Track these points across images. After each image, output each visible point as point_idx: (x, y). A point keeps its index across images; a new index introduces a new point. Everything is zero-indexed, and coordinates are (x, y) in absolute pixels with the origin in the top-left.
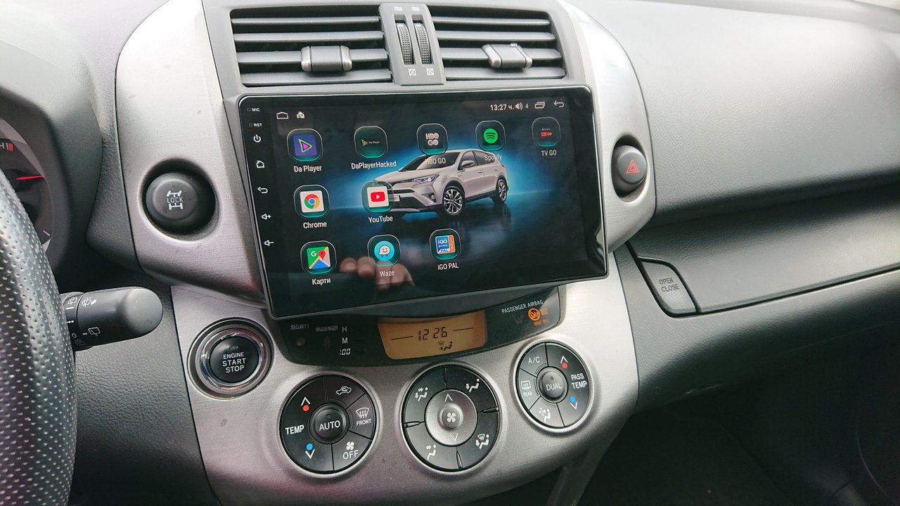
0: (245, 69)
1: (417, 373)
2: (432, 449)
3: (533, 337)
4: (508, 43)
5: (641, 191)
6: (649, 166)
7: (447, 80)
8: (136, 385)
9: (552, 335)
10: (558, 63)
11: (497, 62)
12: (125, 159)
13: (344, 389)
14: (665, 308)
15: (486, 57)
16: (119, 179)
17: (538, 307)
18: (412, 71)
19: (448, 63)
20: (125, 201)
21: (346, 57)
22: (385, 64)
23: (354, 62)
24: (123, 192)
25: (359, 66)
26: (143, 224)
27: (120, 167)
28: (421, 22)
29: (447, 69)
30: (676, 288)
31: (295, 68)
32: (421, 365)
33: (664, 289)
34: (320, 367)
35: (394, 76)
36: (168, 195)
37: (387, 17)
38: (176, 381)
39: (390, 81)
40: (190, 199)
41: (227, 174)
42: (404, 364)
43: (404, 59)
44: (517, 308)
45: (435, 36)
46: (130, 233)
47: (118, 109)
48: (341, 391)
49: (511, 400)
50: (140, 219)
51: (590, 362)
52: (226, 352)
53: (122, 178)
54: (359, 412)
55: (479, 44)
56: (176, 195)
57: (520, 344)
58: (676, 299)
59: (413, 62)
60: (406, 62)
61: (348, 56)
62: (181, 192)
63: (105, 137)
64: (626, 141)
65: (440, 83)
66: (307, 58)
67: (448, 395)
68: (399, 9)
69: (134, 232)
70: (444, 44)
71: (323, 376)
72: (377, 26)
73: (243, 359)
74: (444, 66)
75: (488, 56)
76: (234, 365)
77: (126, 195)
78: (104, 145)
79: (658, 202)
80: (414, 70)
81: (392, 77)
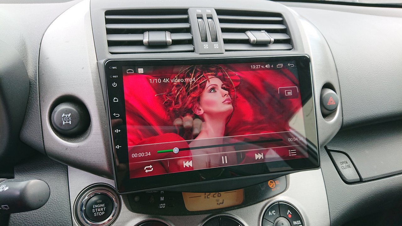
0: (111, 44)
1: (204, 220)
3: (271, 199)
4: (259, 30)
5: (335, 114)
7: (226, 51)
9: (282, 197)
10: (288, 42)
11: (254, 41)
12: (41, 94)
14: (344, 178)
15: (248, 38)
16: (38, 105)
18: (206, 46)
19: (226, 41)
20: (40, 118)
21: (168, 38)
22: (190, 42)
23: (173, 40)
24: (39, 112)
25: (176, 42)
26: (49, 132)
27: (38, 98)
28: (211, 18)
29: (225, 44)
30: (349, 167)
31: (139, 43)
32: (206, 216)
33: (343, 168)
35: (196, 49)
36: (63, 116)
37: (192, 16)
39: (193, 51)
40: (75, 118)
41: (97, 105)
43: (201, 39)
45: (219, 26)
46: (42, 137)
47: (40, 66)
50: (47, 129)
51: (304, 214)
52: (95, 203)
53: (39, 105)
55: (243, 31)
56: (68, 116)
57: (264, 203)
58: (350, 173)
59: (206, 41)
60: (202, 41)
61: (170, 37)
62: (70, 114)
63: (31, 81)
64: (328, 86)
65: (222, 52)
66: (146, 38)
68: (199, 11)
69: (44, 136)
70: (224, 30)
71: (149, 221)
72: (187, 21)
73: (104, 208)
74: (224, 43)
75: (249, 37)
76: (99, 212)
77: (41, 114)
78: (31, 86)
79: (344, 121)
80: (207, 45)
81: (194, 49)
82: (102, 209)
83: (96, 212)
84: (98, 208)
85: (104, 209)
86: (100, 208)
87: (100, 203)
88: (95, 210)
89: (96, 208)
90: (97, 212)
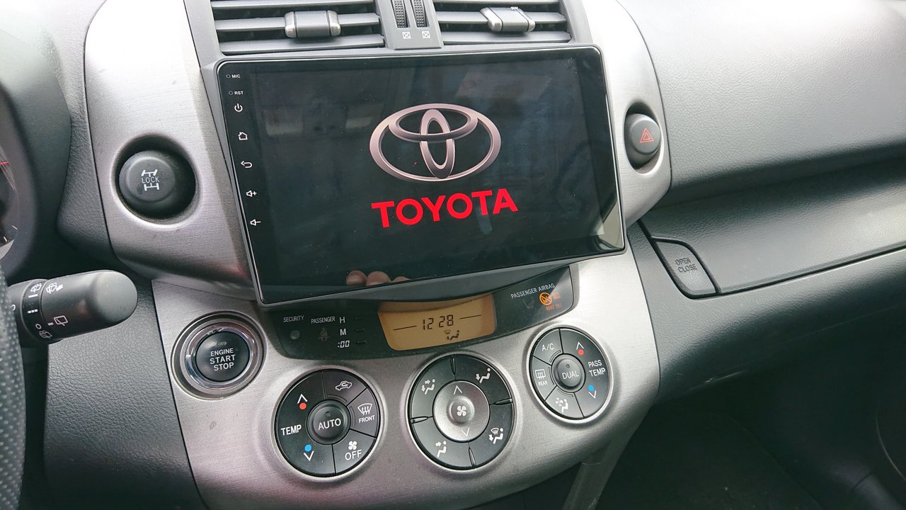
0: (224, 37)
1: (423, 364)
2: (442, 445)
3: (546, 323)
4: (507, 6)
5: (656, 162)
6: (662, 136)
7: (445, 44)
8: (115, 388)
9: (565, 320)
10: (563, 27)
11: (497, 25)
12: (96, 138)
13: (344, 384)
14: (683, 289)
15: (485, 21)
16: (90, 161)
17: (550, 291)
18: (406, 34)
19: (445, 27)
20: (97, 183)
21: (334, 22)
22: (376, 29)
23: (342, 27)
24: (94, 174)
25: (348, 31)
26: (117, 209)
27: (91, 147)
29: (443, 33)
30: (693, 268)
31: (278, 34)
32: (427, 356)
33: (681, 270)
34: (317, 361)
35: (388, 41)
36: (143, 175)
38: (159, 382)
39: (383, 46)
40: (167, 179)
41: (207, 149)
42: (408, 355)
43: (397, 22)
44: (527, 292)
46: (103, 219)
47: (88, 86)
48: (341, 387)
49: (525, 391)
50: (113, 203)
51: (608, 348)
52: (213, 349)
53: (92, 159)
54: (361, 408)
55: (477, 8)
56: (152, 175)
57: (532, 330)
58: (695, 280)
59: (407, 25)
60: (399, 26)
61: (336, 21)
62: (156, 171)
63: (73, 115)
64: (637, 108)
65: (437, 46)
66: (291, 24)
67: (457, 387)
69: (107, 217)
70: (440, 7)
71: (320, 371)
73: (233, 356)
74: (441, 31)
75: (487, 18)
76: (223, 362)
77: (97, 177)
78: (73, 124)
79: (673, 175)
80: (409, 33)
81: (384, 42)
82: (228, 358)
83: (218, 364)
84: (220, 356)
85: (231, 358)
86: (224, 356)
87: (223, 348)
88: (216, 360)
89: (217, 356)
90: (220, 363)
